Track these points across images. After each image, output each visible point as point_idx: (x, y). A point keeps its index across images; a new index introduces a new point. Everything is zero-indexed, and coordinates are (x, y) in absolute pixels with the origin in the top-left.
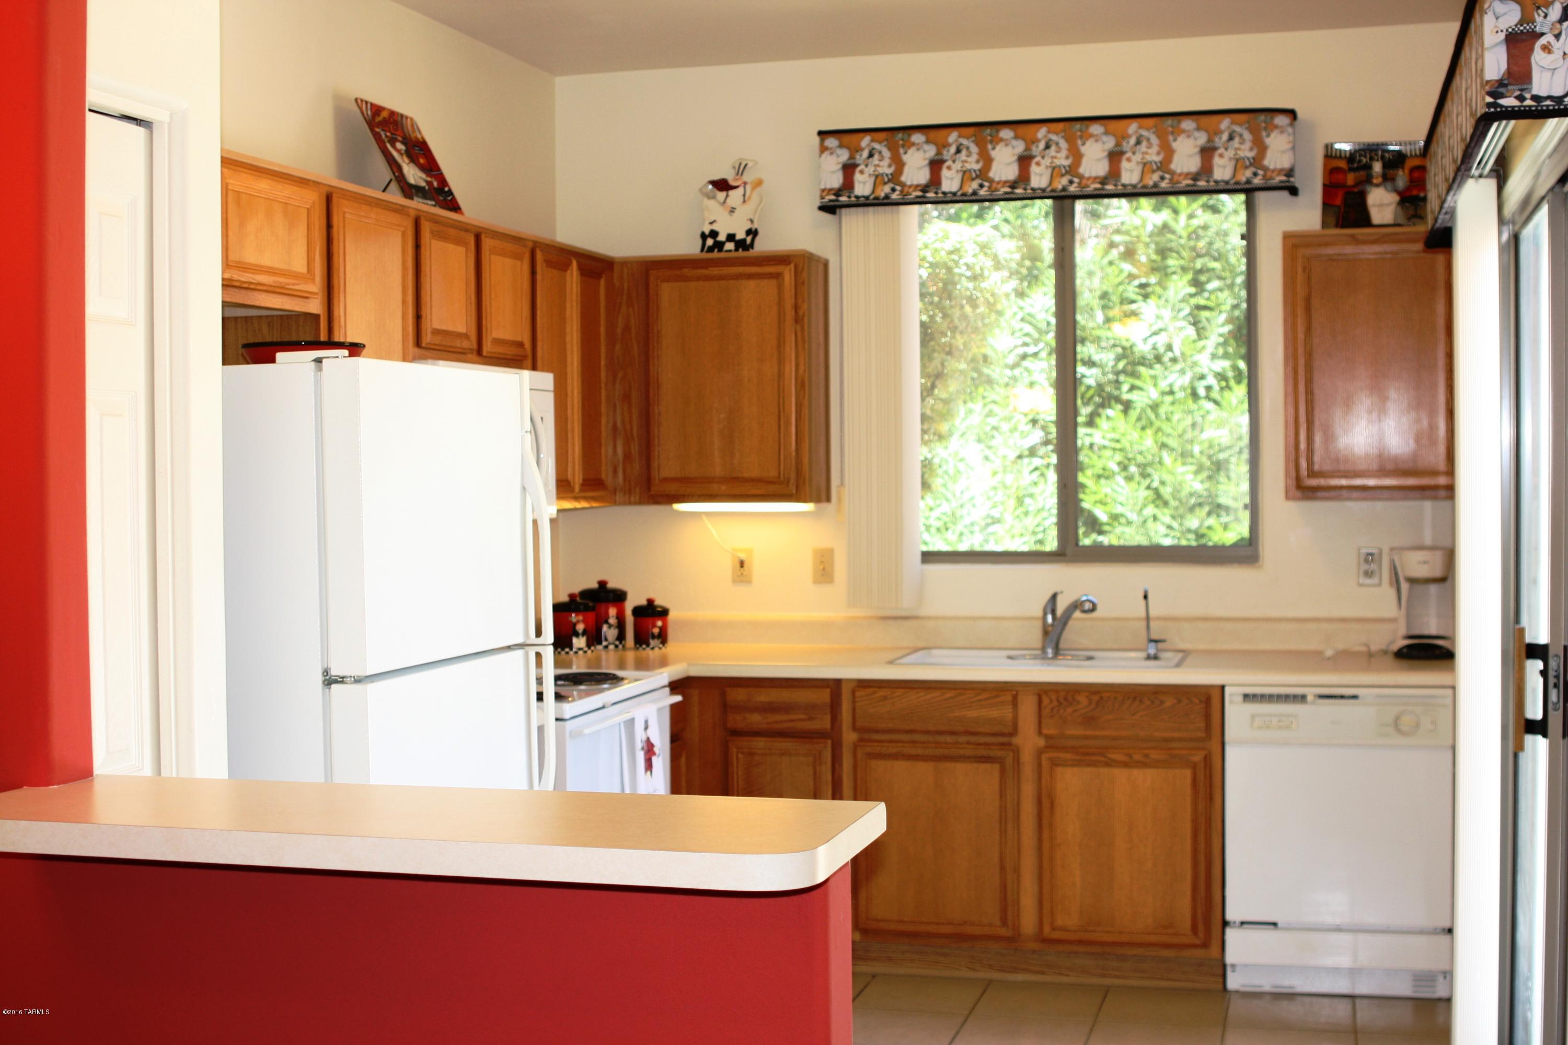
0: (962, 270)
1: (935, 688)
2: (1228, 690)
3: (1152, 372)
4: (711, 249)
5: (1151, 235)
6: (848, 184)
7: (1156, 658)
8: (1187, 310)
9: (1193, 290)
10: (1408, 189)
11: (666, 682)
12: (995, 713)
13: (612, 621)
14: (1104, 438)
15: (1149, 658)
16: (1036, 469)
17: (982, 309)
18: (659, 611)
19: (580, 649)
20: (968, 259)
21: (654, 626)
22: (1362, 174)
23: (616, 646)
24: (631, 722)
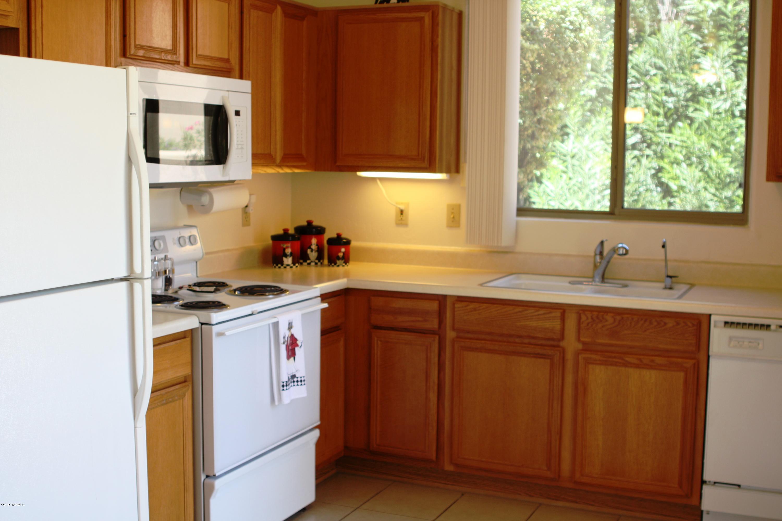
0: (567, 24)
1: (509, 305)
2: (713, 318)
3: (707, 100)
4: (382, 2)
5: (711, 16)
7: (671, 288)
8: (731, 62)
9: (734, 50)
11: (318, 294)
12: (548, 324)
13: (314, 247)
14: (676, 140)
15: (665, 288)
16: (635, 157)
17: (580, 51)
18: (344, 242)
19: (288, 265)
20: (572, 18)
21: (340, 251)
23: (316, 264)
24: (276, 325)
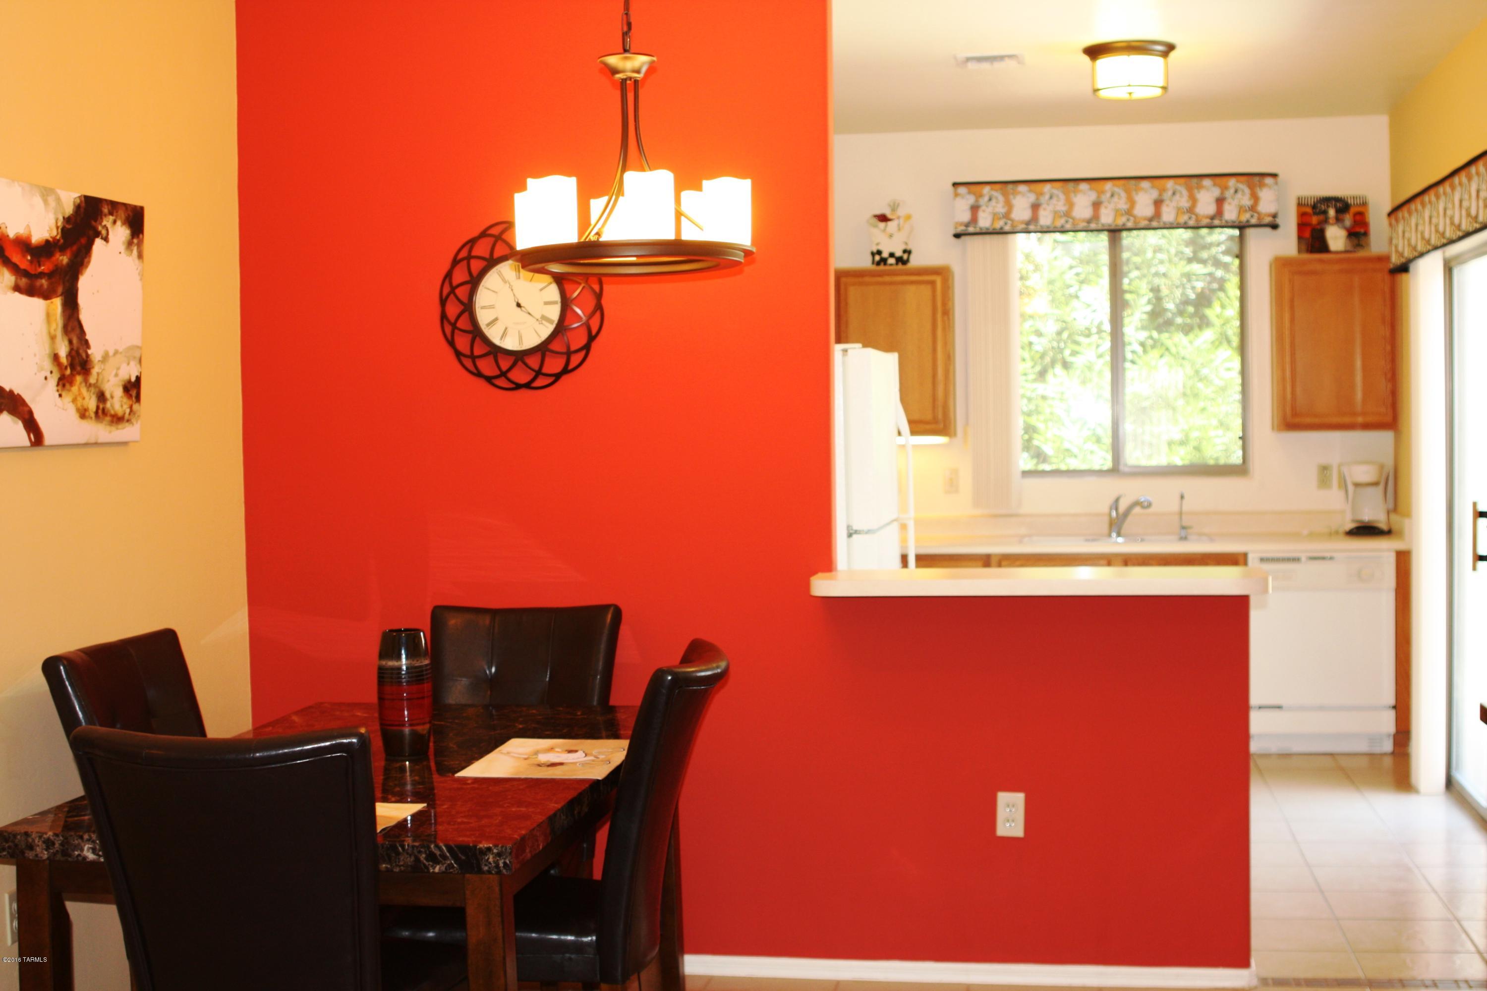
2: (1250, 556)
4: (878, 264)
6: (974, 220)
7: (1185, 539)
10: (1353, 227)
15: (1181, 539)
22: (1321, 217)
